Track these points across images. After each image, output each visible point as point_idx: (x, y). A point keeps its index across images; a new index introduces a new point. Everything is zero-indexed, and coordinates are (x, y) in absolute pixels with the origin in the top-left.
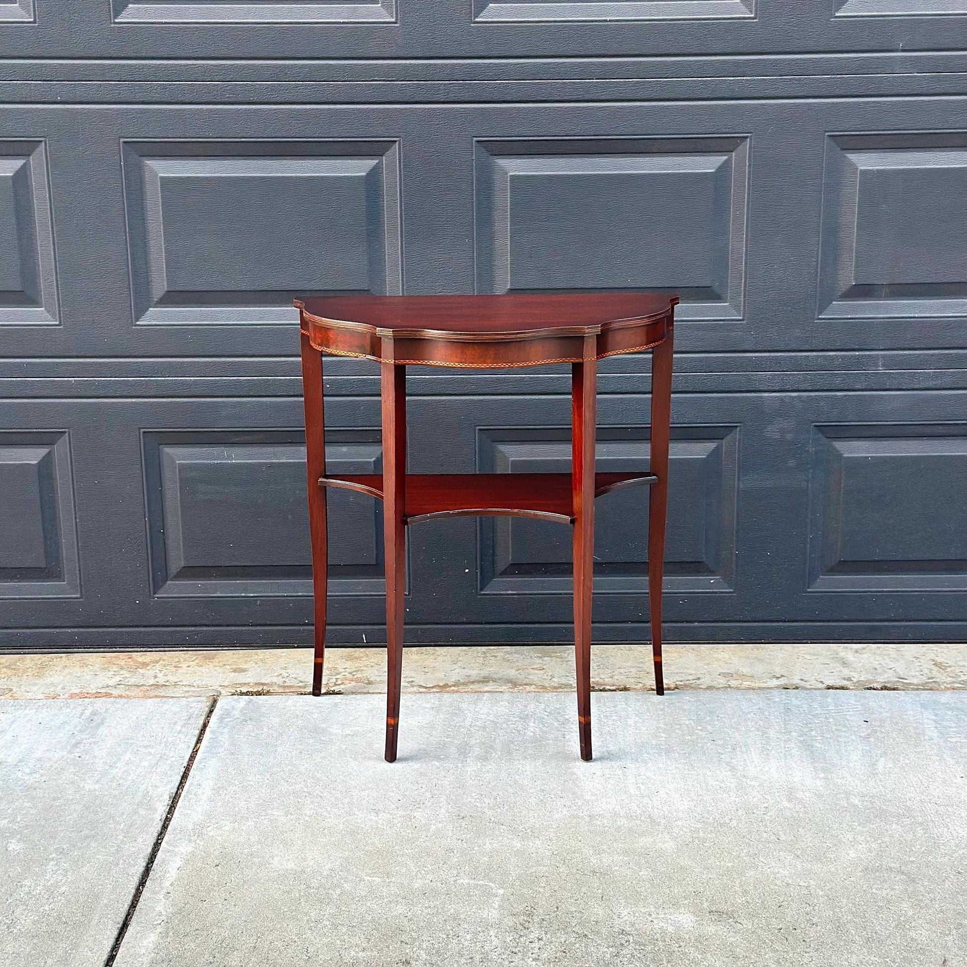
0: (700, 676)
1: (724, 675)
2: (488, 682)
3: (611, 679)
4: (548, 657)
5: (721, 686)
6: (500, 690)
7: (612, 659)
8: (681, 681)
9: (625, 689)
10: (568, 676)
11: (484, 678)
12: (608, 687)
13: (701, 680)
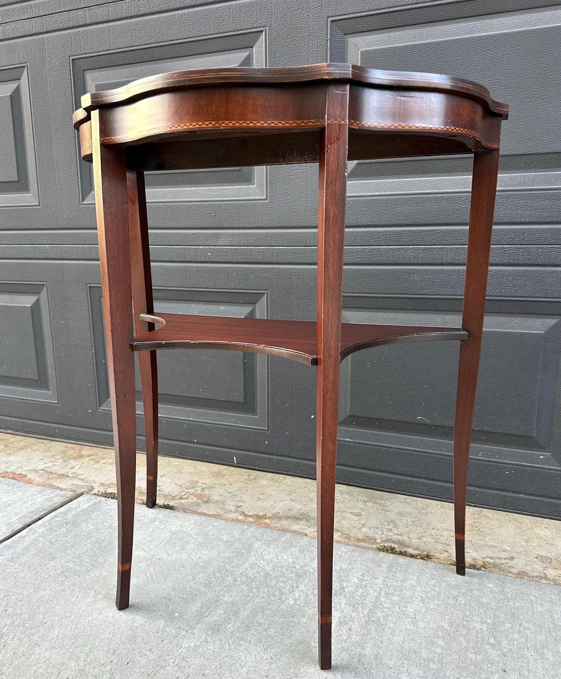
0: (514, 555)
1: (542, 559)
2: (302, 519)
3: (419, 540)
4: (372, 502)
5: (535, 574)
6: (306, 532)
7: (430, 515)
8: (491, 558)
9: (427, 557)
10: (378, 528)
11: (301, 515)
12: (411, 551)
13: (515, 561)
